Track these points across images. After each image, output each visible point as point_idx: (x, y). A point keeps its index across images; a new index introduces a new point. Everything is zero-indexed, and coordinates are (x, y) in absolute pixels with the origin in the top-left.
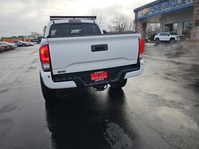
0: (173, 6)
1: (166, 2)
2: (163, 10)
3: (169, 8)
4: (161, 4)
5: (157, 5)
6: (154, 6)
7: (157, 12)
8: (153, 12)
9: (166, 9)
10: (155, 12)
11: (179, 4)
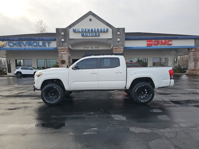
0: (35, 46)
1: (27, 41)
2: (24, 47)
3: (30, 47)
4: (21, 41)
5: (17, 41)
6: (12, 41)
7: (16, 47)
8: (11, 46)
9: (27, 47)
10: (13, 47)
11: (41, 46)
